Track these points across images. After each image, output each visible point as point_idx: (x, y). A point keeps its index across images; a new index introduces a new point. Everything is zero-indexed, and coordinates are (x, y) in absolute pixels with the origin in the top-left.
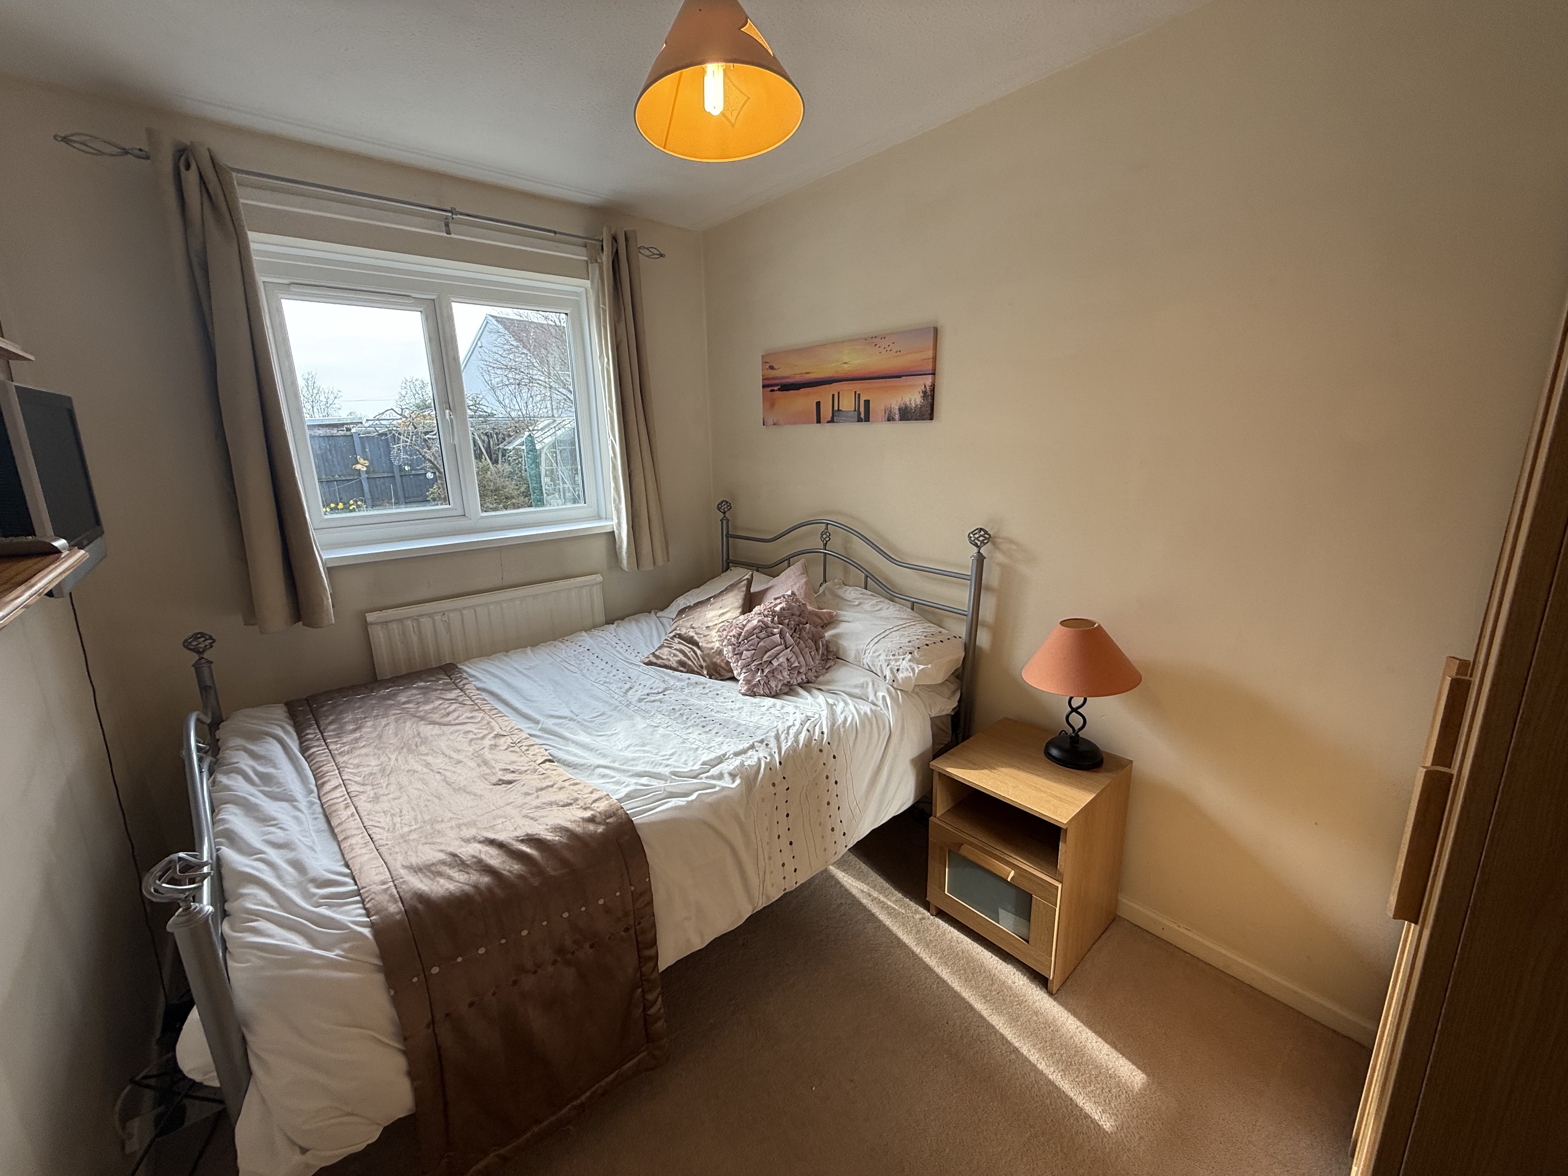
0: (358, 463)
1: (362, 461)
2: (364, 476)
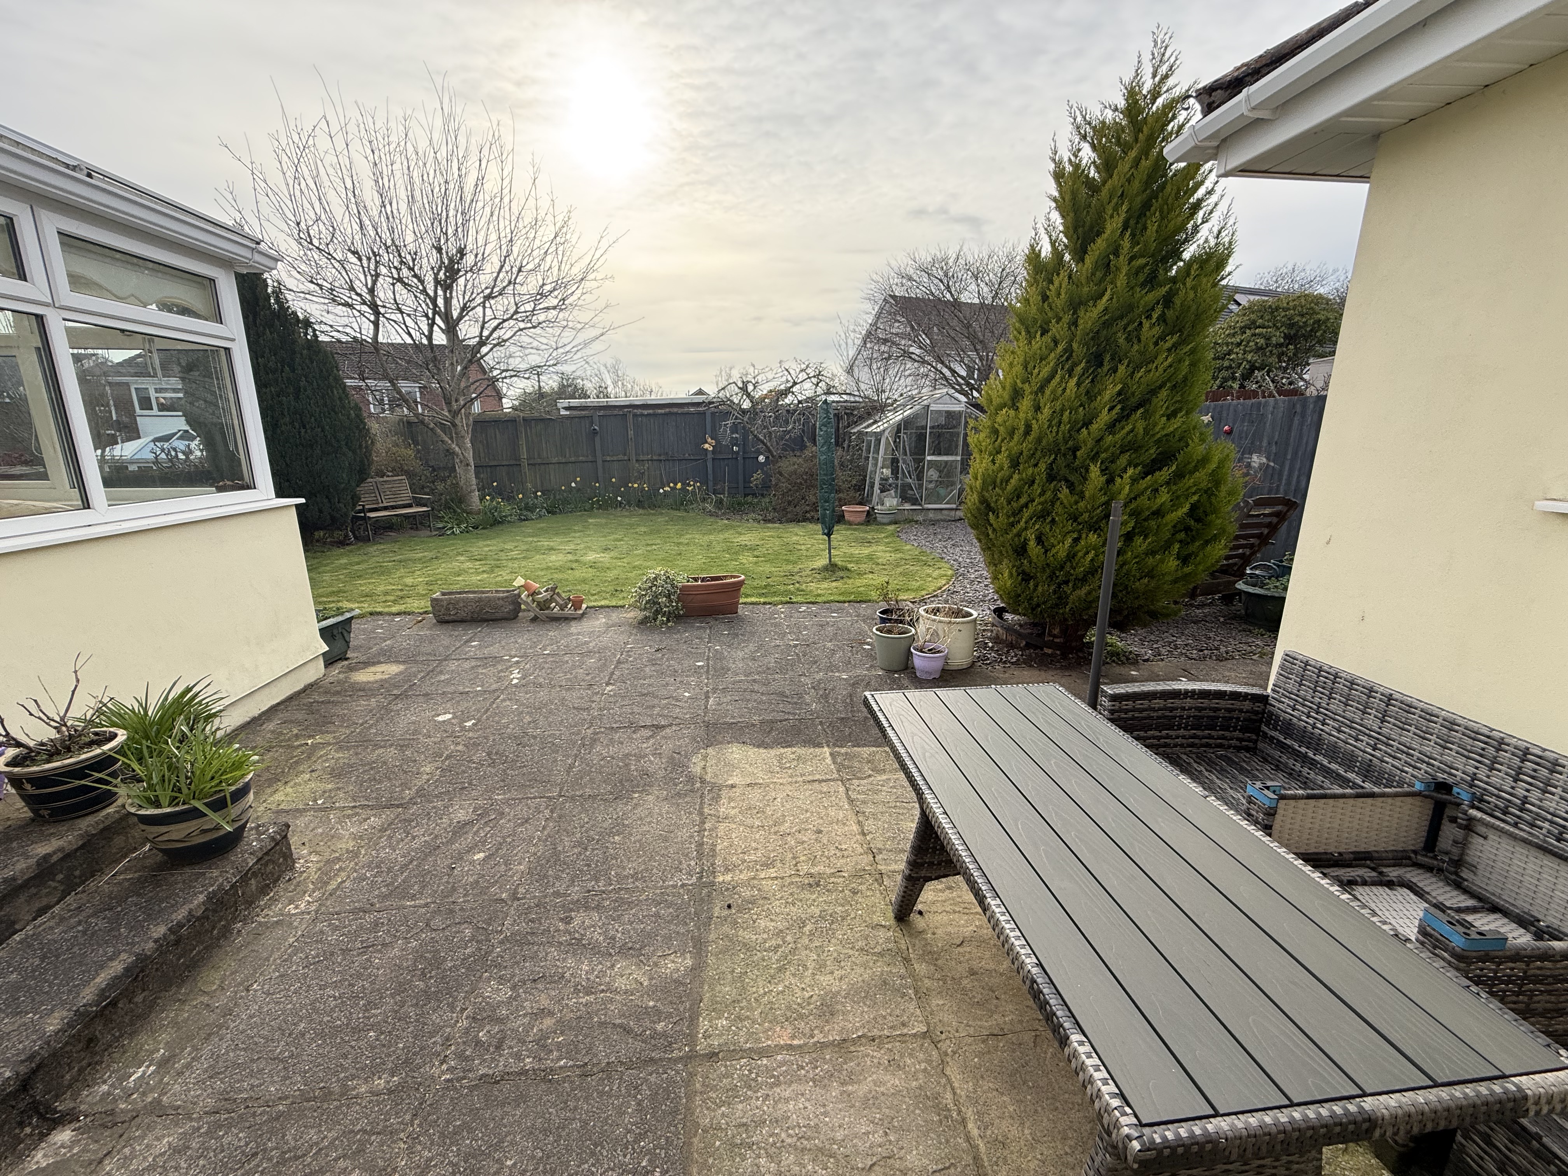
0: (706, 442)
1: (709, 440)
2: (710, 456)
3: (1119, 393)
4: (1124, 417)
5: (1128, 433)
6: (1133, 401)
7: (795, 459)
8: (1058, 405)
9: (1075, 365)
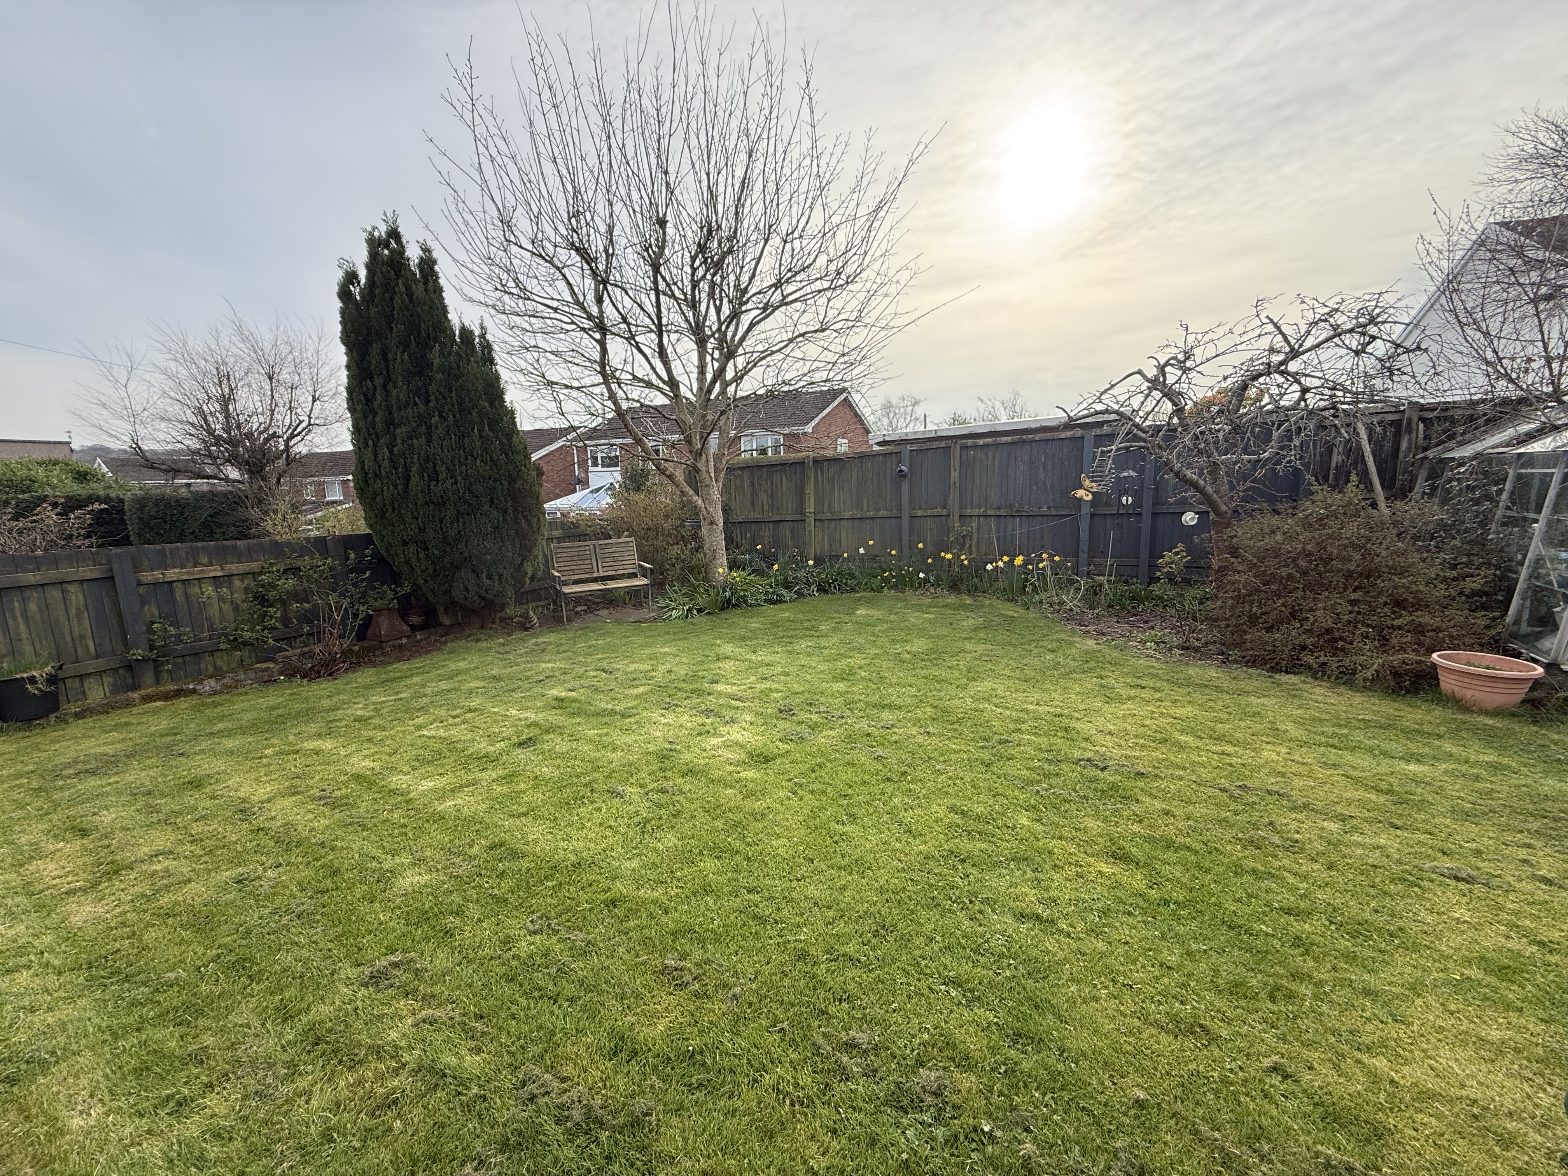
0: (1081, 487)
1: (1087, 483)
7: (1275, 521)
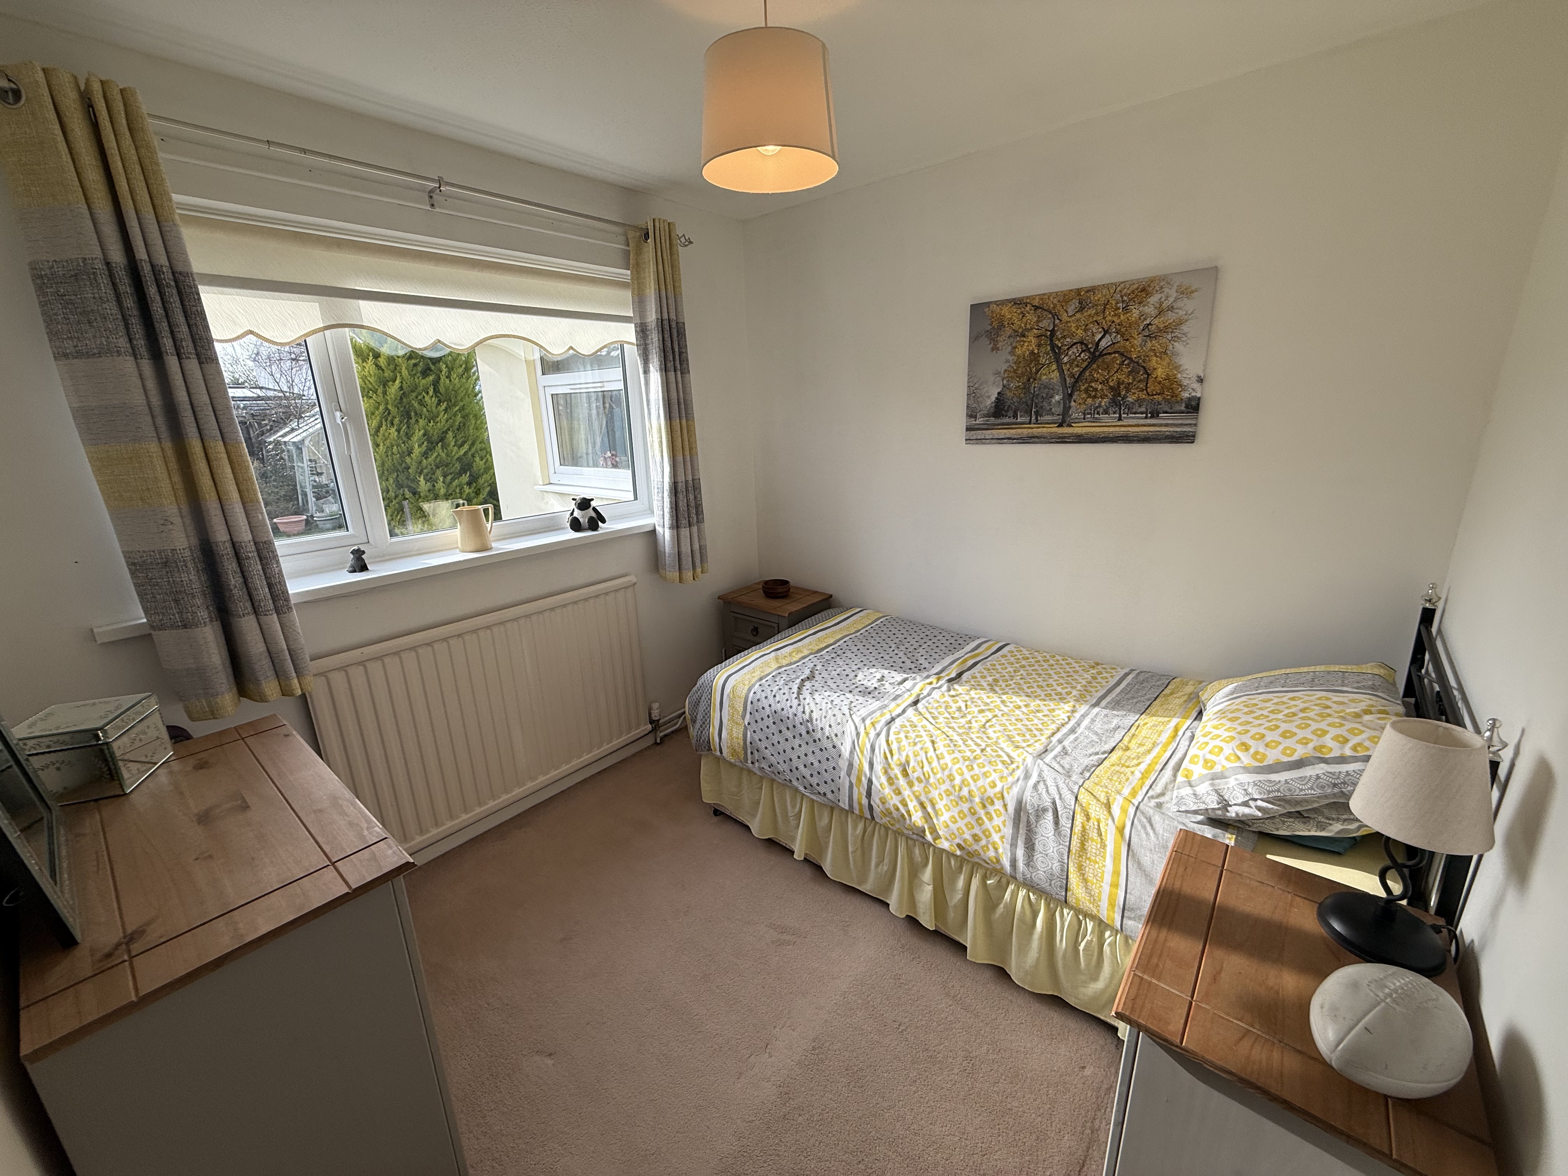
3: (424, 435)
4: (431, 449)
5: (436, 457)
6: (435, 438)
8: (388, 443)
9: (394, 417)
